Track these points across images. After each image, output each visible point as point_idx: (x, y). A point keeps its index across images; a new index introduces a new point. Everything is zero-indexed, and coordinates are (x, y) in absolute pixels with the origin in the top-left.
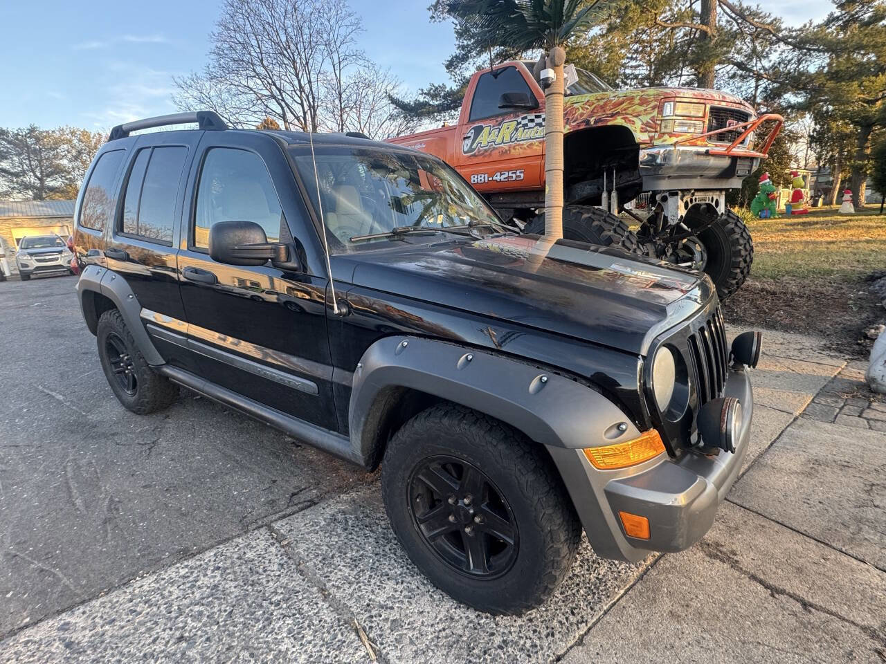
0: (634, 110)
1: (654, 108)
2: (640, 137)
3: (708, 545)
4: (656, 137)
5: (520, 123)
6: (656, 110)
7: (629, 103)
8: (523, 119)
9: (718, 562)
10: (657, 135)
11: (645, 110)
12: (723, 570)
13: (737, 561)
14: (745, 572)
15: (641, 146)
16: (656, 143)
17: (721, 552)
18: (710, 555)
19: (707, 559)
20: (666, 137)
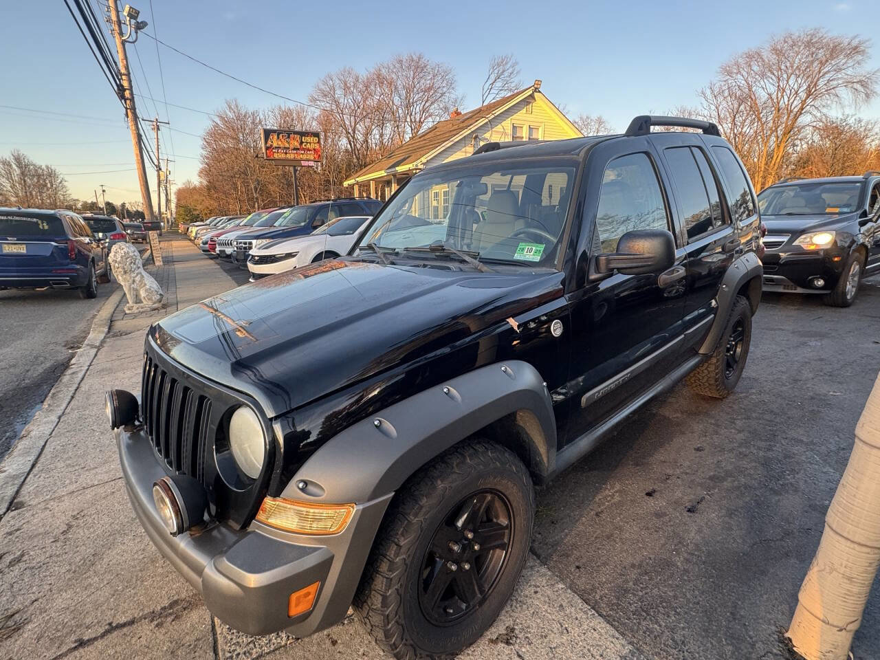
3: (185, 609)
9: (166, 603)
12: (158, 602)
13: (152, 621)
14: (141, 619)
17: (170, 614)
18: (175, 603)
19: (176, 598)
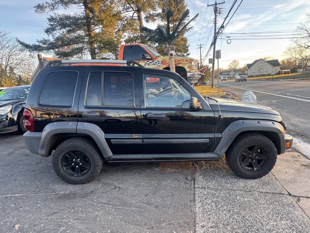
0: (184, 63)
1: (189, 63)
2: (188, 70)
4: (191, 70)
5: (146, 63)
6: (190, 63)
7: (183, 61)
8: (147, 62)
10: (191, 69)
11: (187, 63)
15: (187, 72)
16: (191, 71)
20: (193, 70)
